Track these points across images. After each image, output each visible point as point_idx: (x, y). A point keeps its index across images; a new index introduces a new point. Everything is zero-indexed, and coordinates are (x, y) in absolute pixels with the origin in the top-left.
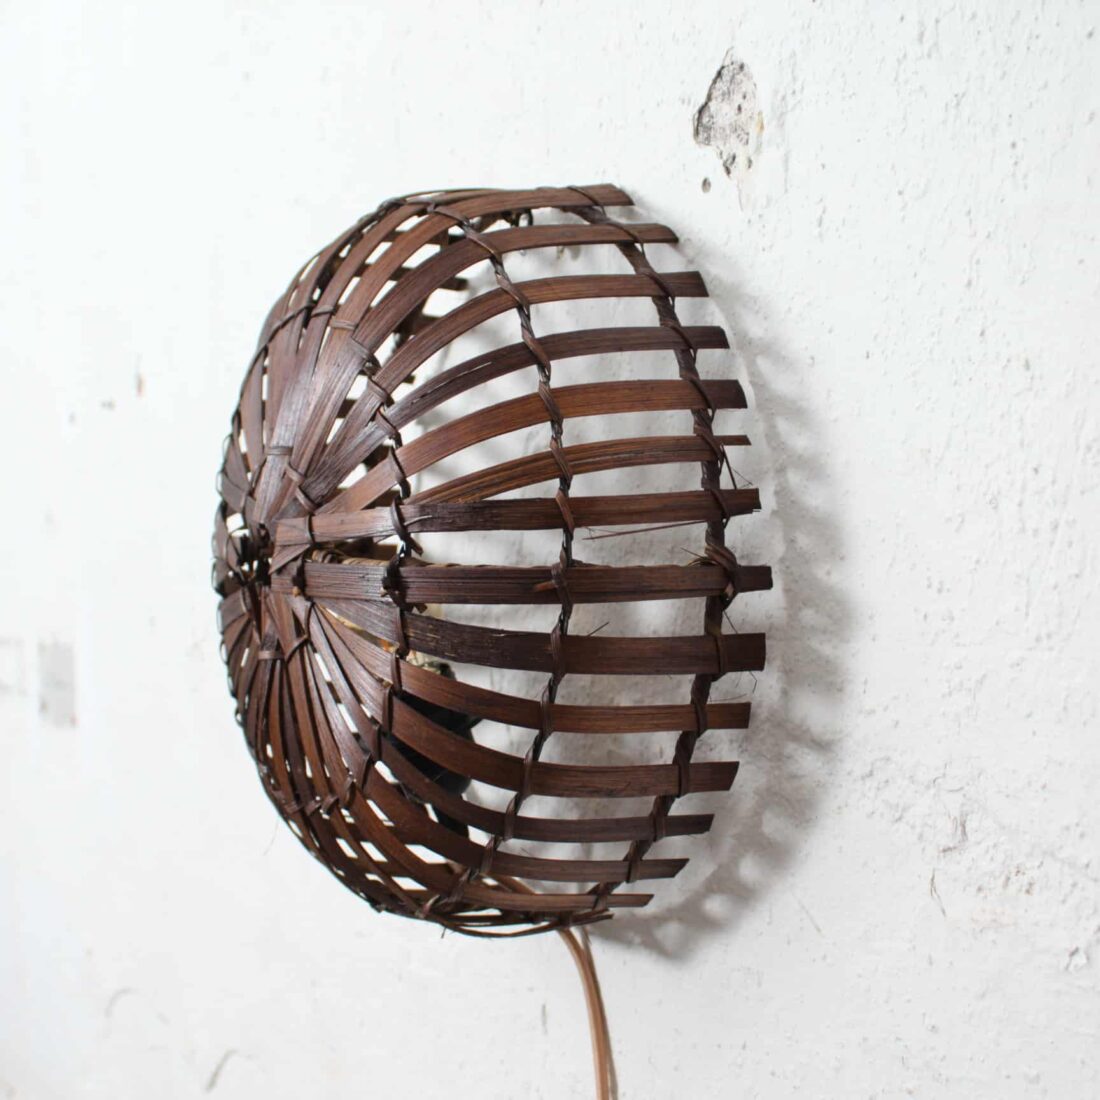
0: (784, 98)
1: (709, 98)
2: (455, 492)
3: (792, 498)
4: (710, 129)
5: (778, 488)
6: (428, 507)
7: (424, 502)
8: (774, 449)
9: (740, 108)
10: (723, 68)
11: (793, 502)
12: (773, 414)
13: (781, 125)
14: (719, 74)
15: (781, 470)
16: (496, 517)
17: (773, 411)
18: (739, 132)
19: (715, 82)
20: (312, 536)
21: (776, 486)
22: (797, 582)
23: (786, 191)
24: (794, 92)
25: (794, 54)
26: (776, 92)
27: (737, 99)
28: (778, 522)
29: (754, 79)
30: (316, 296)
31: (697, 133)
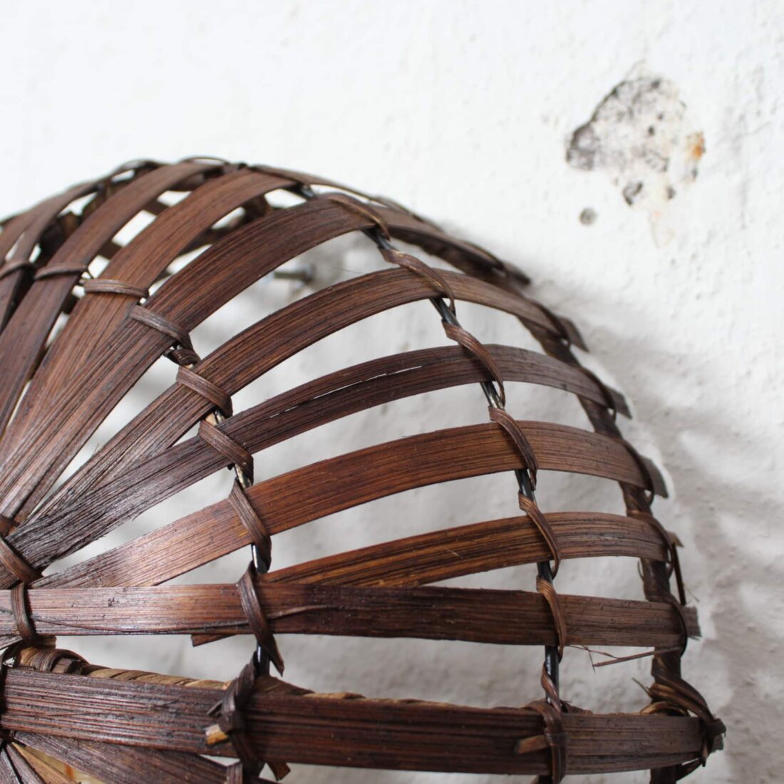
0: (742, 118)
1: (594, 118)
2: (369, 569)
3: (751, 625)
4: (593, 153)
5: (722, 610)
6: (321, 589)
7: (312, 579)
8: (712, 556)
9: (651, 131)
10: (622, 84)
11: (750, 629)
12: (712, 509)
13: (736, 149)
14: (614, 93)
15: (729, 585)
16: (451, 617)
17: (712, 505)
18: (650, 156)
19: (606, 99)
20: (31, 621)
21: (719, 605)
22: (756, 743)
23: (743, 227)
24: (759, 113)
25: (760, 70)
26: (729, 111)
27: (648, 119)
28: (718, 657)
29: (681, 97)
30: (34, 257)
31: (569, 157)
